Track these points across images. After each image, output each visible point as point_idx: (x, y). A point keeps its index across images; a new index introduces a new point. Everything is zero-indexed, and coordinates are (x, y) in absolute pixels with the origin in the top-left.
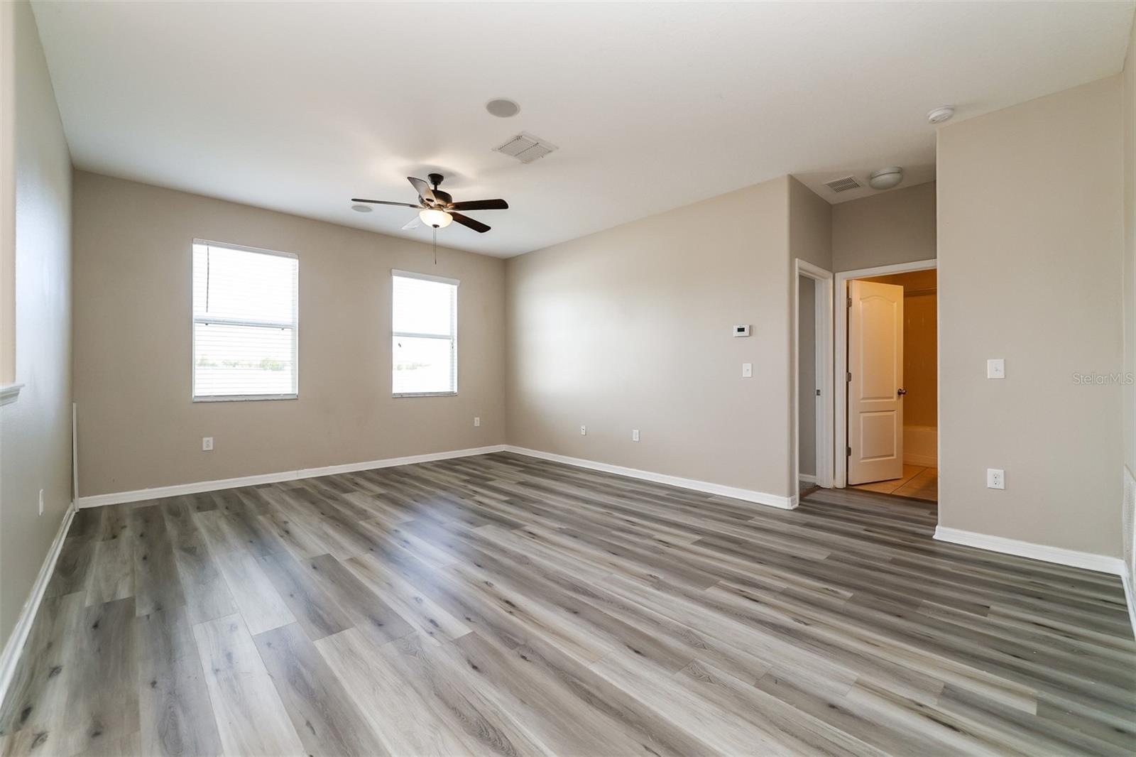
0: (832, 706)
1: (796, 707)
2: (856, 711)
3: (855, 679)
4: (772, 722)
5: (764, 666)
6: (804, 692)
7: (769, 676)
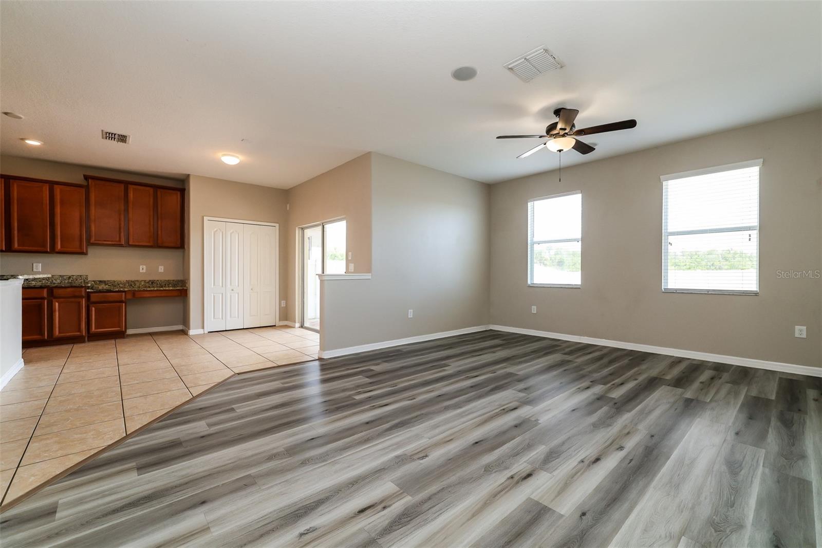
0: (203, 503)
1: (219, 486)
2: (190, 513)
3: (212, 530)
4: (219, 472)
5: (264, 484)
6: (225, 495)
7: (254, 484)
